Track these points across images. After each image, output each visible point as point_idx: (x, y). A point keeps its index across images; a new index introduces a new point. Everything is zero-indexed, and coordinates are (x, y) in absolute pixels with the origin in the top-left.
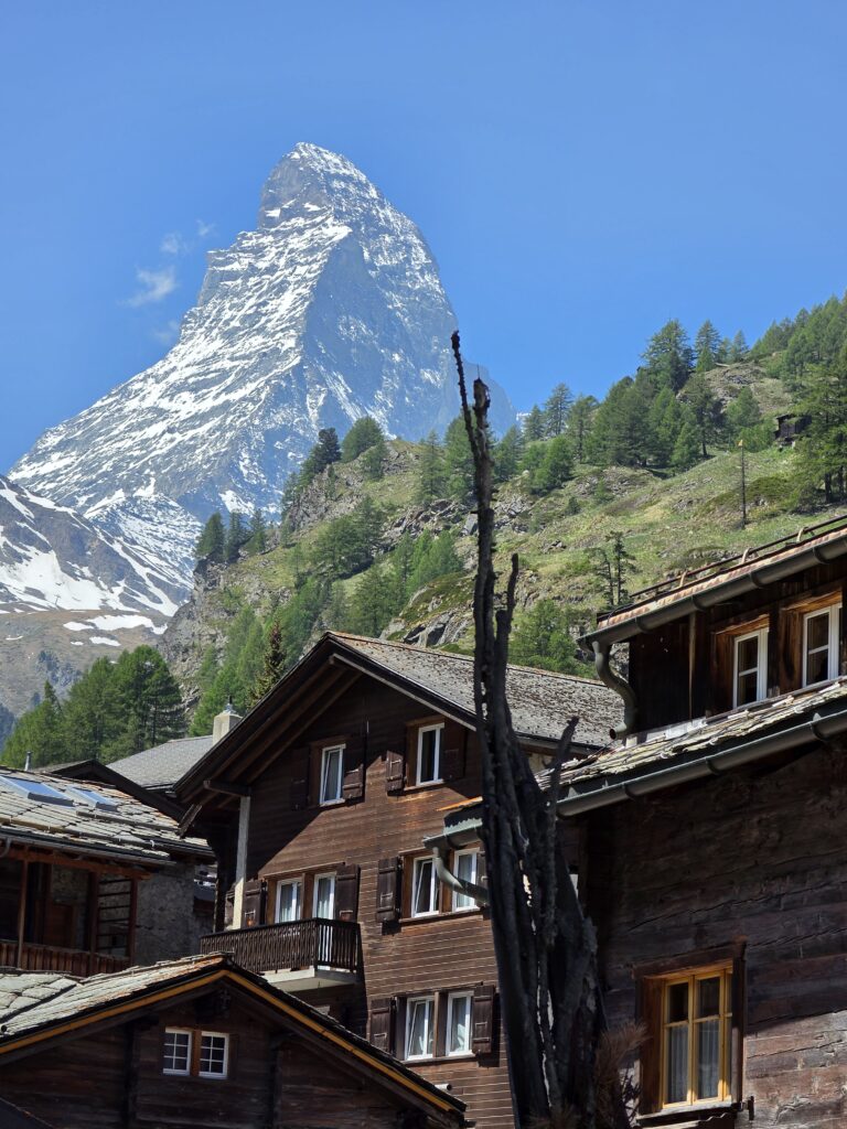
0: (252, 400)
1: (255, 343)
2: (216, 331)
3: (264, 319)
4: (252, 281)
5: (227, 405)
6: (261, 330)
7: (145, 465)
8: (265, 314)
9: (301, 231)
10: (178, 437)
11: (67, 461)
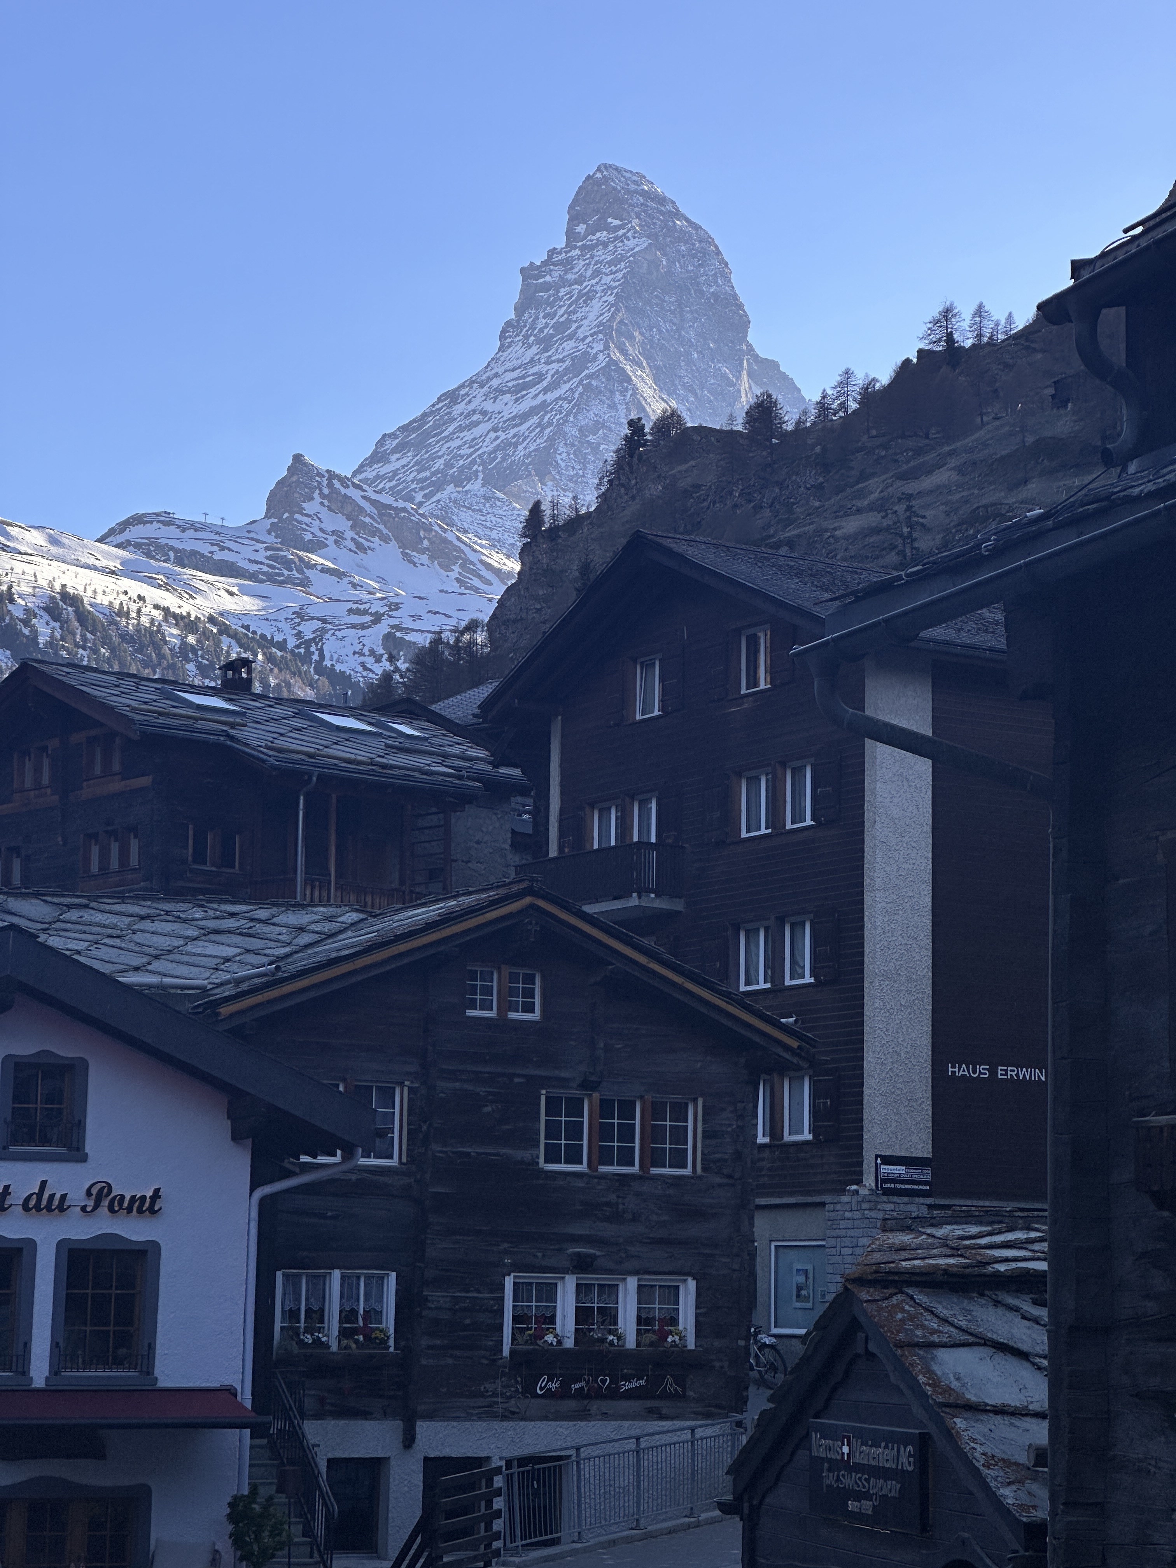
0: (565, 399)
1: (568, 348)
2: (532, 338)
3: (574, 326)
4: (563, 291)
5: (544, 404)
6: (570, 337)
7: (474, 462)
8: (576, 321)
9: (605, 245)
10: (502, 435)
11: (404, 462)
